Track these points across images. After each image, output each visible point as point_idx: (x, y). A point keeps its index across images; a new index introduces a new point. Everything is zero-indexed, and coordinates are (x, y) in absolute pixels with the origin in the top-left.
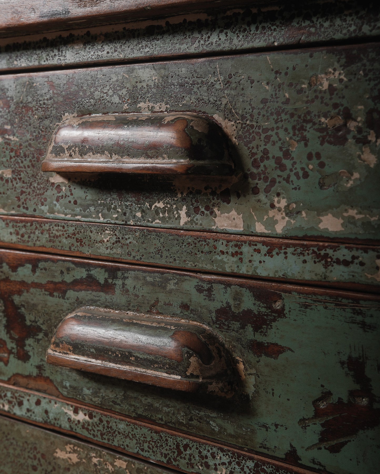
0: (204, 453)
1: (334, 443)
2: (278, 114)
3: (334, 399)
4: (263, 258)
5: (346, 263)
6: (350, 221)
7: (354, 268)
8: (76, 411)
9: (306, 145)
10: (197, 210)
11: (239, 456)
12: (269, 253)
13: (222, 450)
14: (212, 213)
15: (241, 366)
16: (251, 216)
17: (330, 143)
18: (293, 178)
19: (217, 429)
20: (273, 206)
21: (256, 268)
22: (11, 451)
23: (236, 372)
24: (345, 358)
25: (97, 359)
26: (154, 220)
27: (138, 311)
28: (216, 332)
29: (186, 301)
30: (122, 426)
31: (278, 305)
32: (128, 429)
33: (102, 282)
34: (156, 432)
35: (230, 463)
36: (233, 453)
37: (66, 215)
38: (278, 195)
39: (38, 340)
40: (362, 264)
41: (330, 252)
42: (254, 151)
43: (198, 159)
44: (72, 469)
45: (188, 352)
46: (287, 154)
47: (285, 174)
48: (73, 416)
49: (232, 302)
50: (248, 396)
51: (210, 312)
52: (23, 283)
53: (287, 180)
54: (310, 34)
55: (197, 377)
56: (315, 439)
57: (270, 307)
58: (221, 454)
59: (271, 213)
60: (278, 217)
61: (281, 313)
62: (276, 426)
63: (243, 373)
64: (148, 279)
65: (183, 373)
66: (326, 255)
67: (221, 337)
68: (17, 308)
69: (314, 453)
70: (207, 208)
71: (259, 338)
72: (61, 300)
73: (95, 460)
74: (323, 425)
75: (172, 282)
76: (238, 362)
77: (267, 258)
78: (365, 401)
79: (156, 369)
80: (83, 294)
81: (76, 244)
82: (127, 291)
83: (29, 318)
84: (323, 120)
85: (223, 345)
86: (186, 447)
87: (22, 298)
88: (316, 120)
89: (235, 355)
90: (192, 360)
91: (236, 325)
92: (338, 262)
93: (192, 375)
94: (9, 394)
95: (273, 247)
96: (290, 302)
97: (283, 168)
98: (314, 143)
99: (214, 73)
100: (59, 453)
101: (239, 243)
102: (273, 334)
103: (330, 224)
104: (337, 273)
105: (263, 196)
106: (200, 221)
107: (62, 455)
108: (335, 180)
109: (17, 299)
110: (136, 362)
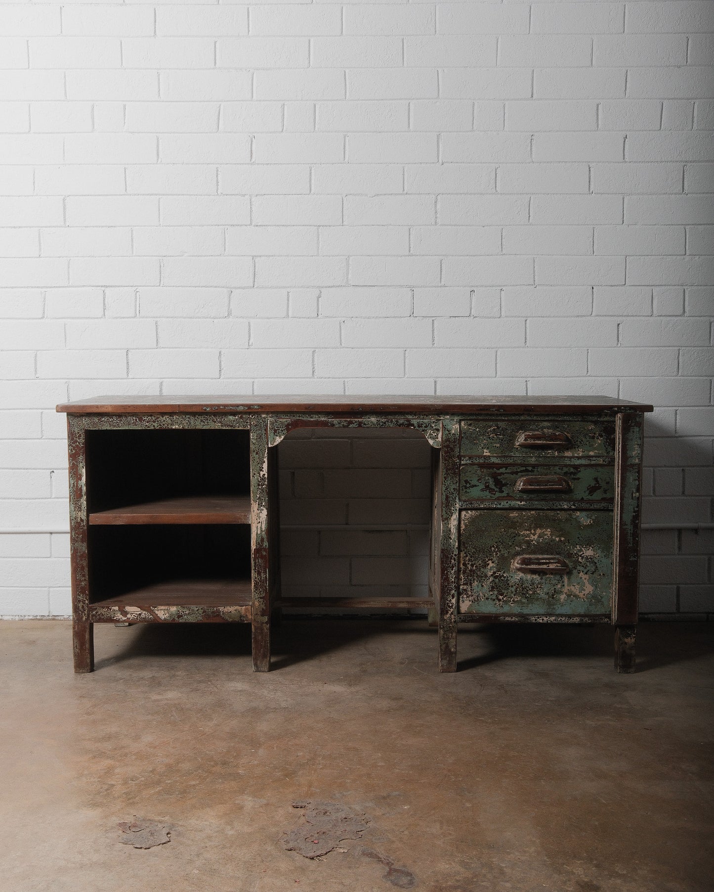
0: (560, 503)
1: (591, 494)
2: (580, 433)
3: (591, 486)
4: (576, 461)
6: (595, 452)
7: (595, 461)
8: (521, 502)
9: (586, 439)
10: (560, 452)
11: (570, 502)
12: (578, 460)
14: (564, 453)
16: (574, 453)
17: (591, 439)
19: (564, 498)
20: (579, 451)
21: (574, 463)
24: (594, 478)
27: (541, 475)
29: (555, 471)
30: (536, 503)
31: (579, 470)
35: (567, 504)
36: (568, 502)
37: (520, 455)
38: (580, 448)
39: (507, 487)
40: (598, 460)
41: (592, 459)
42: (575, 440)
44: (516, 518)
47: (582, 445)
48: (520, 504)
49: (568, 470)
50: (572, 490)
51: (562, 473)
52: (502, 473)
56: (587, 494)
58: (565, 503)
60: (580, 453)
62: (579, 493)
63: (570, 485)
64: (545, 468)
66: (590, 459)
67: (565, 478)
68: (499, 480)
69: (587, 498)
70: (563, 451)
71: (574, 477)
72: (516, 476)
74: (589, 491)
75: (552, 468)
78: (598, 485)
81: (523, 462)
82: (538, 471)
83: (504, 482)
84: (590, 434)
85: (566, 480)
87: (501, 477)
88: (588, 434)
89: (569, 481)
91: (569, 475)
94: (496, 503)
95: (579, 458)
96: (582, 469)
97: (581, 443)
98: (588, 439)
99: (565, 424)
100: (511, 515)
101: (570, 458)
102: (578, 476)
103: (592, 453)
104: (593, 462)
105: (577, 449)
106: (561, 454)
107: (513, 515)
108: (593, 445)
109: (499, 477)
110: (550, 485)
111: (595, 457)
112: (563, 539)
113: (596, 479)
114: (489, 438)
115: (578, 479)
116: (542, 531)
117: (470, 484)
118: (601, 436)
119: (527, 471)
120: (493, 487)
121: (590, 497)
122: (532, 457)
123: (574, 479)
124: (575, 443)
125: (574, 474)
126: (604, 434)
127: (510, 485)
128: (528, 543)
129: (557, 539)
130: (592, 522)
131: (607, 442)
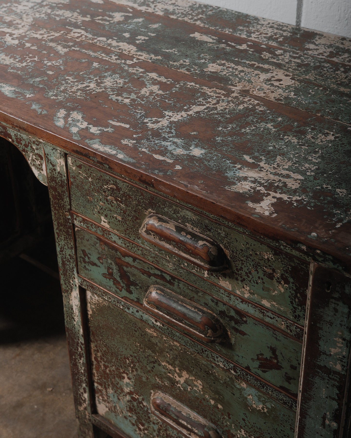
0: (214, 355)
1: (264, 370)
2: (247, 257)
3: (265, 357)
4: (239, 303)
5: (271, 318)
6: (273, 305)
7: (274, 321)
8: (156, 321)
9: (258, 273)
10: (212, 275)
11: (227, 361)
12: (242, 302)
13: (221, 357)
14: (218, 278)
15: (229, 333)
16: (235, 287)
17: (267, 277)
18: (252, 281)
19: (219, 350)
20: (244, 287)
21: (236, 305)
22: (124, 321)
23: (227, 334)
24: (269, 346)
25: (167, 315)
26: (192, 269)
27: (184, 297)
28: (219, 318)
29: (206, 302)
30: (178, 334)
31: (245, 319)
32: (180, 336)
33: (168, 280)
34: (193, 341)
35: (224, 362)
36: (225, 360)
37: (150, 248)
38: (246, 285)
39: (137, 289)
40: (276, 320)
41: (266, 312)
42: (237, 265)
43: (213, 266)
44: (154, 338)
45: (207, 328)
46: (250, 273)
47: (249, 279)
48: (155, 322)
49: (226, 311)
50: (231, 344)
51: (217, 310)
52: (128, 263)
53: (250, 281)
54: (261, 237)
55: (211, 337)
56: (257, 366)
57: (242, 319)
58: (220, 358)
59: (243, 290)
60: (246, 292)
61: (246, 322)
62: (243, 357)
63: (230, 336)
64: (190, 288)
65: (205, 335)
66: (264, 313)
67: (221, 320)
68: (125, 272)
69: (257, 370)
70: (216, 276)
71: (236, 326)
72: (148, 278)
73: (165, 339)
74: (260, 363)
75: (200, 293)
76: (228, 331)
77: (241, 303)
78: (276, 361)
79: (194, 329)
80: (158, 280)
81: (155, 262)
82: (180, 288)
83: (132, 279)
84: (265, 268)
85: (222, 324)
86: (206, 351)
87: (128, 269)
88: (262, 267)
89: (227, 328)
90: (209, 331)
91: (228, 319)
92: (268, 316)
93: (209, 337)
94: (122, 303)
95: (243, 301)
96: (249, 320)
97: (249, 277)
98: (261, 274)
99: (221, 229)
100: (147, 330)
101: (230, 294)
102: (242, 328)
103: (266, 303)
104: (267, 320)
105: (240, 282)
106: (213, 279)
107: (149, 331)
108: (268, 290)
109: (125, 268)
110: (185, 324)
111: (273, 312)
112: (220, 406)
113: (273, 350)
114: (107, 200)
115: (243, 334)
116: (190, 378)
117: (89, 258)
118: (287, 282)
119: (163, 278)
120: (118, 279)
121: (260, 372)
122: (169, 262)
123: (237, 330)
124: (237, 269)
125: (237, 322)
126: (291, 280)
127: (141, 288)
128: (173, 382)
129: (212, 402)
130: (266, 410)
131: (296, 296)
